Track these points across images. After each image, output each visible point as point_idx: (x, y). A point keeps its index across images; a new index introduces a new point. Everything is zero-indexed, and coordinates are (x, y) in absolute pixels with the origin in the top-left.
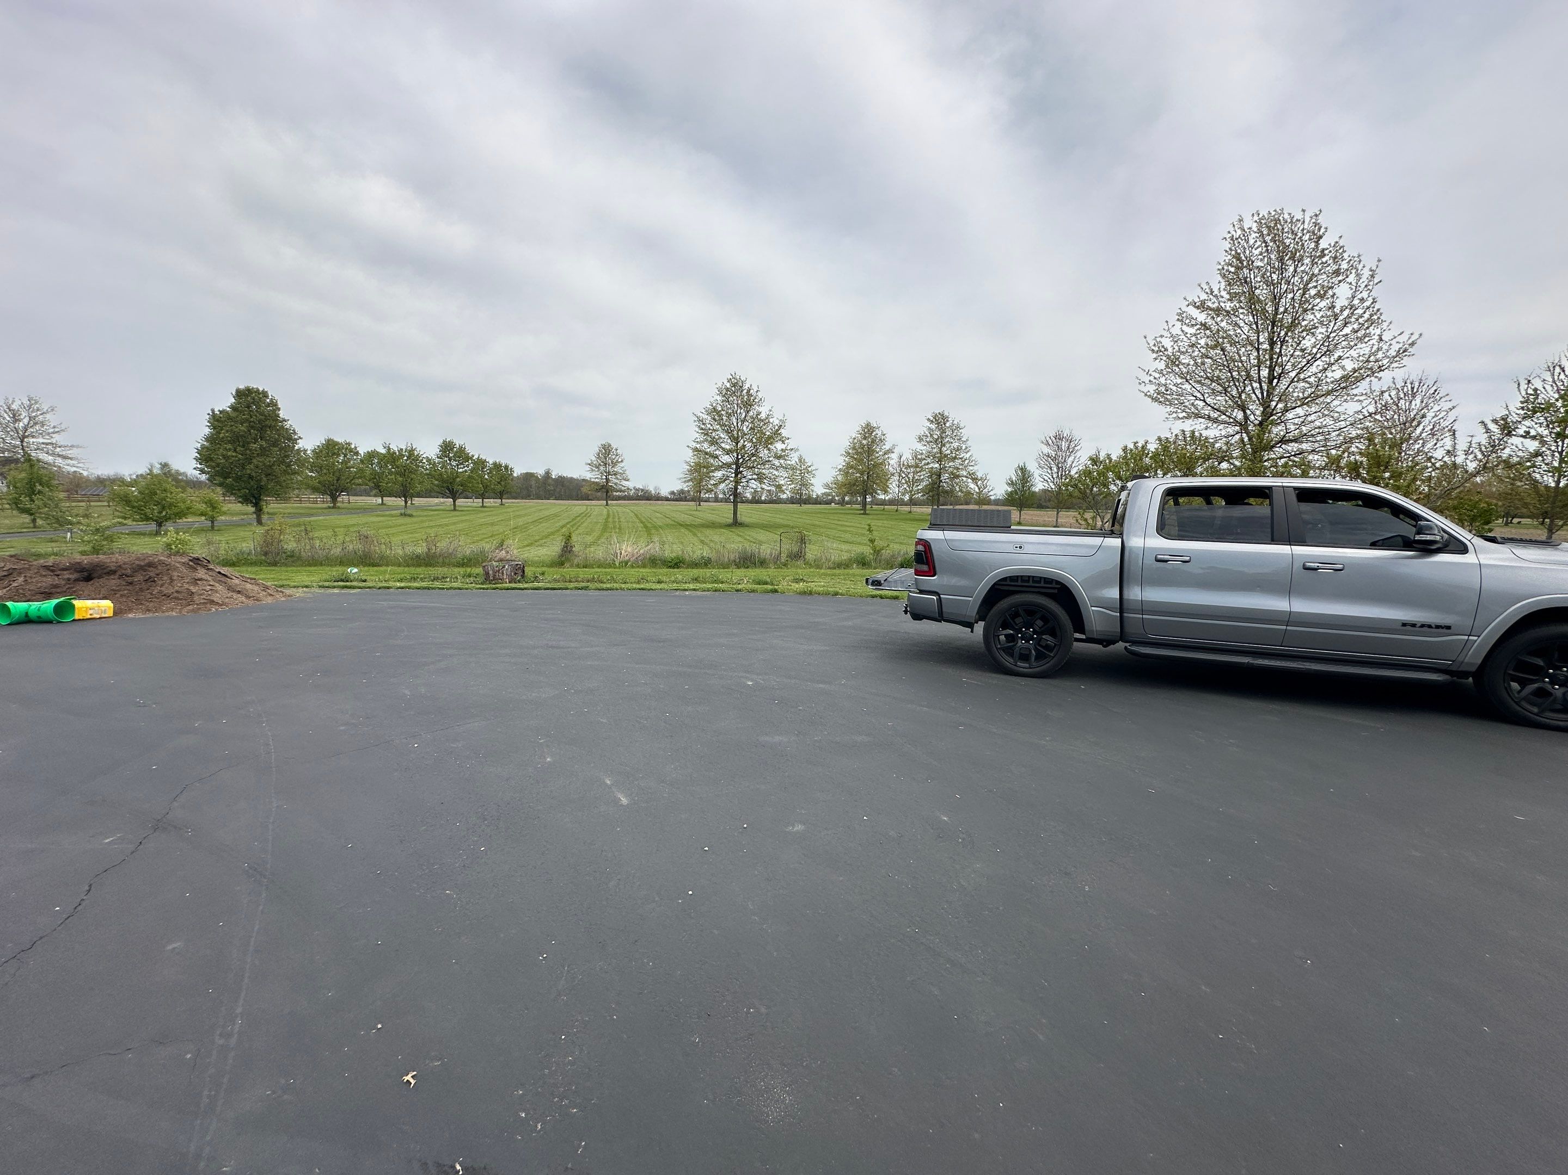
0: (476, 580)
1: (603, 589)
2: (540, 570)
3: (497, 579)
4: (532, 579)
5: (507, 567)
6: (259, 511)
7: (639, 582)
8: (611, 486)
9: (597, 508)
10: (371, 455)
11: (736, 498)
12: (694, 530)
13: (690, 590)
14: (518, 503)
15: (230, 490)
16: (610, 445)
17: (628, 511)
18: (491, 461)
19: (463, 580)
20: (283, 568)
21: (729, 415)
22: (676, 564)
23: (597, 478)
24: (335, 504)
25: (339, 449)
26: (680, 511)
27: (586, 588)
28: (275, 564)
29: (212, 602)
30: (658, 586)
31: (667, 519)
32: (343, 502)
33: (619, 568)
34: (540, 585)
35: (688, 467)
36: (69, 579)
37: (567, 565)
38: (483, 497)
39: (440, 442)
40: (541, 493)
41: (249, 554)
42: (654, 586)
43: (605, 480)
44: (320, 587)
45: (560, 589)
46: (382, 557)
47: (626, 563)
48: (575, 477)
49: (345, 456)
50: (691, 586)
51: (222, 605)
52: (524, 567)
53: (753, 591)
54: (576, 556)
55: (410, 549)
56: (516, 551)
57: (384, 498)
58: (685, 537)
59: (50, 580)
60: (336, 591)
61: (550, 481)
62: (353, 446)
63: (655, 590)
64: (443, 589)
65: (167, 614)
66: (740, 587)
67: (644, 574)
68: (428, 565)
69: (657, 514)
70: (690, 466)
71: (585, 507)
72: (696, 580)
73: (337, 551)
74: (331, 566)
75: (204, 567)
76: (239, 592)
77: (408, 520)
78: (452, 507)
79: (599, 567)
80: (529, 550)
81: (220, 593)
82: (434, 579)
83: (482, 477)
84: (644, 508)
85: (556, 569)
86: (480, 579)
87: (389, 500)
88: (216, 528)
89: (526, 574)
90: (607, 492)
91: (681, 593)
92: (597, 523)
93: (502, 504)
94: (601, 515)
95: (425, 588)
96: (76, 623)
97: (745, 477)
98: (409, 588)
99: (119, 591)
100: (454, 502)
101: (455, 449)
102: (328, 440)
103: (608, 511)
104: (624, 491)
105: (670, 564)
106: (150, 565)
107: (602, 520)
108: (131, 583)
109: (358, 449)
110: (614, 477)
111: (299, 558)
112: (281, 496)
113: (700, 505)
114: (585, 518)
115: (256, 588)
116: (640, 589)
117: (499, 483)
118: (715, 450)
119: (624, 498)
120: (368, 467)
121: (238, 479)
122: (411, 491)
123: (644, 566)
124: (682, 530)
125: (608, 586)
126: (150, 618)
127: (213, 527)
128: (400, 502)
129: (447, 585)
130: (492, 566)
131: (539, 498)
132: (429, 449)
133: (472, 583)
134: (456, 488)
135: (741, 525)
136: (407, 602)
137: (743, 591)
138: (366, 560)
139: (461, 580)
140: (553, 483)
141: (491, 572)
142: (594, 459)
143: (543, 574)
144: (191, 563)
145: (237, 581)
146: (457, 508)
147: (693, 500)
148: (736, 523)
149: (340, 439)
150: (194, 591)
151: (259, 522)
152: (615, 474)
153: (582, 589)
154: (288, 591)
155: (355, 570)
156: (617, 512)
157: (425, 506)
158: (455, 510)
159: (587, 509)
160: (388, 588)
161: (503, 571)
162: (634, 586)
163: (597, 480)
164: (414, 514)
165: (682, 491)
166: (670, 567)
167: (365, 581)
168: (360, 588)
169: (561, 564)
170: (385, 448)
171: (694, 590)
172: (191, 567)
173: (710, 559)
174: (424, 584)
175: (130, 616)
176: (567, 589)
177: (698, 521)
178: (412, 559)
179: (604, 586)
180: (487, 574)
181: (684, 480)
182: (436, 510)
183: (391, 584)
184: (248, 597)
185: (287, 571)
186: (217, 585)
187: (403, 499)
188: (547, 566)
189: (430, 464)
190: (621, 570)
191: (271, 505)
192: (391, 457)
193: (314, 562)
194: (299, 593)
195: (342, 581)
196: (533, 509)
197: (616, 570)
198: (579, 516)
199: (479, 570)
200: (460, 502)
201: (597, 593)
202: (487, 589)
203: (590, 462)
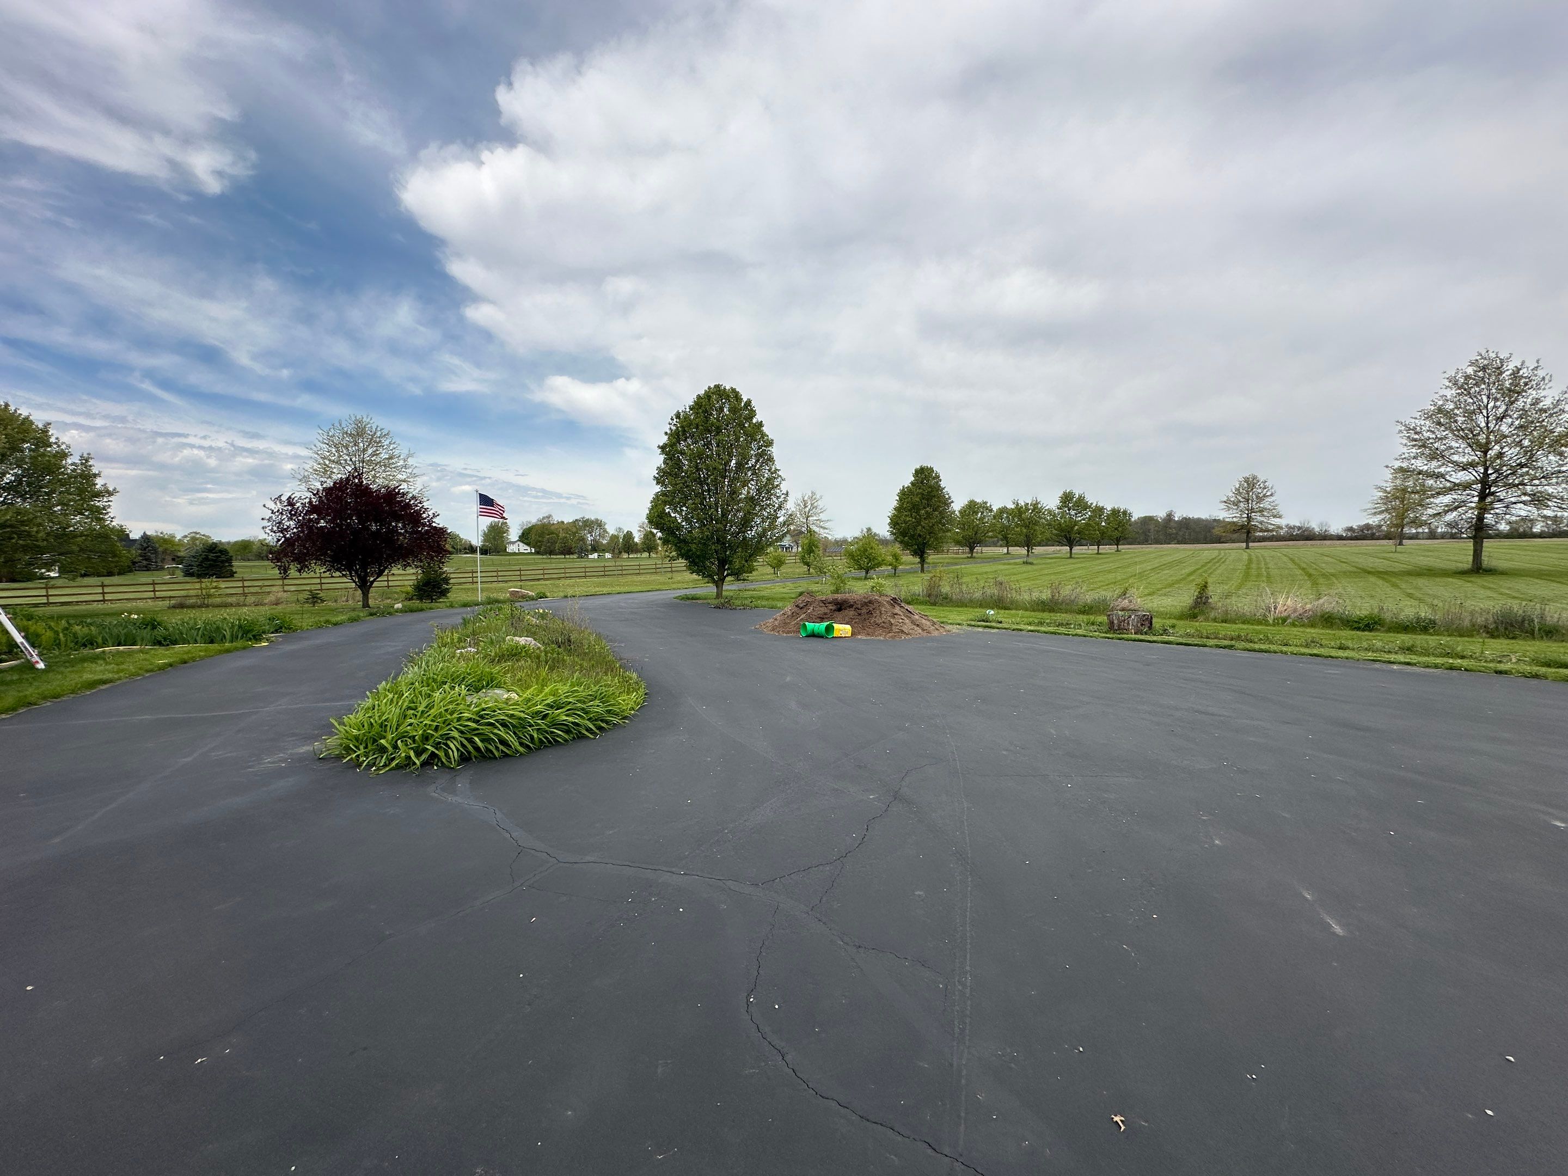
0: (1099, 628)
1: (1255, 651)
2: (1169, 622)
3: (1122, 629)
4: (1161, 632)
5: (1133, 617)
6: (923, 561)
7: (1307, 646)
8: (1255, 526)
9: (1234, 552)
10: (1002, 510)
11: (1480, 531)
12: (1394, 580)
13: (1399, 663)
14: (1134, 549)
15: (906, 545)
16: (1254, 478)
17: (1279, 554)
18: (1109, 508)
19: (1087, 628)
20: (941, 608)
21: (1470, 415)
22: (1369, 625)
23: (1235, 517)
24: (972, 555)
25: (978, 508)
26: (1366, 554)
27: (1231, 647)
28: (934, 604)
29: (902, 631)
30: (1341, 653)
31: (1344, 565)
32: (977, 553)
33: (1274, 625)
34: (1171, 638)
35: (1381, 494)
36: (831, 609)
37: (1200, 618)
38: (1099, 544)
39: (1061, 494)
40: (1161, 537)
41: (919, 595)
42: (1334, 653)
43: (1246, 519)
44: (968, 625)
45: (1196, 645)
46: (1012, 602)
47: (1284, 620)
48: (1203, 517)
49: (982, 513)
50: (1401, 658)
51: (907, 634)
52: (1152, 618)
53: (1536, 676)
54: (1213, 608)
55: (1035, 595)
56: (1141, 601)
57: (1010, 548)
58: (1378, 589)
59: (824, 610)
60: (980, 629)
61: (1172, 524)
62: (988, 505)
63: (1336, 658)
64: (1069, 635)
65: (878, 638)
66: (1502, 667)
67: (1314, 635)
68: (1052, 610)
69: (1326, 558)
70: (1385, 491)
71: (1217, 551)
72: (1410, 650)
73: (978, 595)
74: (973, 607)
75: (899, 605)
76: (918, 625)
77: (1029, 567)
78: (1069, 555)
79: (1243, 623)
80: (1152, 599)
81: (908, 625)
82: (1059, 625)
83: (1099, 524)
84: (1306, 551)
85: (1187, 622)
86: (1105, 628)
87: (1015, 550)
88: (897, 575)
89: (1153, 625)
90: (1248, 532)
91: (1384, 666)
92: (1235, 570)
93: (1118, 551)
94: (1239, 560)
95: (1052, 633)
96: (836, 640)
97: (1500, 500)
98: (1038, 631)
99: (854, 619)
100: (1071, 550)
101: (1075, 499)
102: (971, 501)
103: (1250, 555)
104: (1272, 531)
105: (1356, 625)
106: (870, 602)
107: (1241, 566)
108: (860, 614)
109: (992, 507)
110: (1259, 514)
111: (951, 600)
112: (938, 550)
113: (1401, 544)
114: (1218, 565)
115: (928, 623)
116: (1311, 655)
117: (1116, 529)
118: (1440, 467)
119: (1271, 539)
120: (998, 521)
121: (912, 537)
122: (1034, 541)
123: (1313, 626)
124: (1371, 579)
125: (1263, 647)
126: (870, 640)
127: (895, 574)
128: (1023, 551)
129: (1072, 631)
130: (1117, 615)
131: (1157, 542)
132: (1051, 502)
133: (1096, 631)
134: (1073, 536)
135: (1490, 572)
136: (1037, 644)
137: (1512, 673)
138: (1000, 604)
139: (1085, 627)
140: (1175, 525)
141: (1116, 622)
142: (1231, 494)
143: (1173, 627)
144: (892, 602)
145: (917, 617)
146: (1073, 556)
147: (1388, 537)
148: (1478, 569)
149: (979, 500)
150: (893, 622)
151: (922, 570)
152: (1260, 511)
153: (1225, 647)
154: (948, 627)
155: (992, 612)
156: (1262, 556)
157: (1043, 555)
158: (1071, 557)
159: (1220, 554)
160: (1021, 630)
161: (1128, 621)
162: (1303, 650)
163: (1235, 520)
164: (1035, 562)
165: (1368, 527)
166: (1358, 629)
167: (1001, 622)
168: (998, 628)
169: (1193, 617)
170: (1014, 503)
171: (1408, 664)
172: (892, 605)
173: (1433, 622)
174: (1051, 629)
175: (859, 637)
176: (1205, 646)
177: (1399, 567)
178: (1038, 604)
179: (1257, 646)
180: (1112, 623)
181: (1373, 511)
182: (1052, 558)
183: (1022, 627)
184: (923, 630)
185: (943, 611)
186: (905, 619)
187: (1026, 548)
188: (1175, 618)
189: (1051, 515)
190: (1277, 628)
191: (932, 557)
192: (1019, 511)
193: (961, 604)
194: (955, 629)
195: (983, 621)
196: (1153, 555)
197: (1269, 628)
198: (1209, 562)
199: (1103, 619)
200: (1076, 549)
201: (1246, 654)
202: (1112, 638)
203: (1225, 499)
